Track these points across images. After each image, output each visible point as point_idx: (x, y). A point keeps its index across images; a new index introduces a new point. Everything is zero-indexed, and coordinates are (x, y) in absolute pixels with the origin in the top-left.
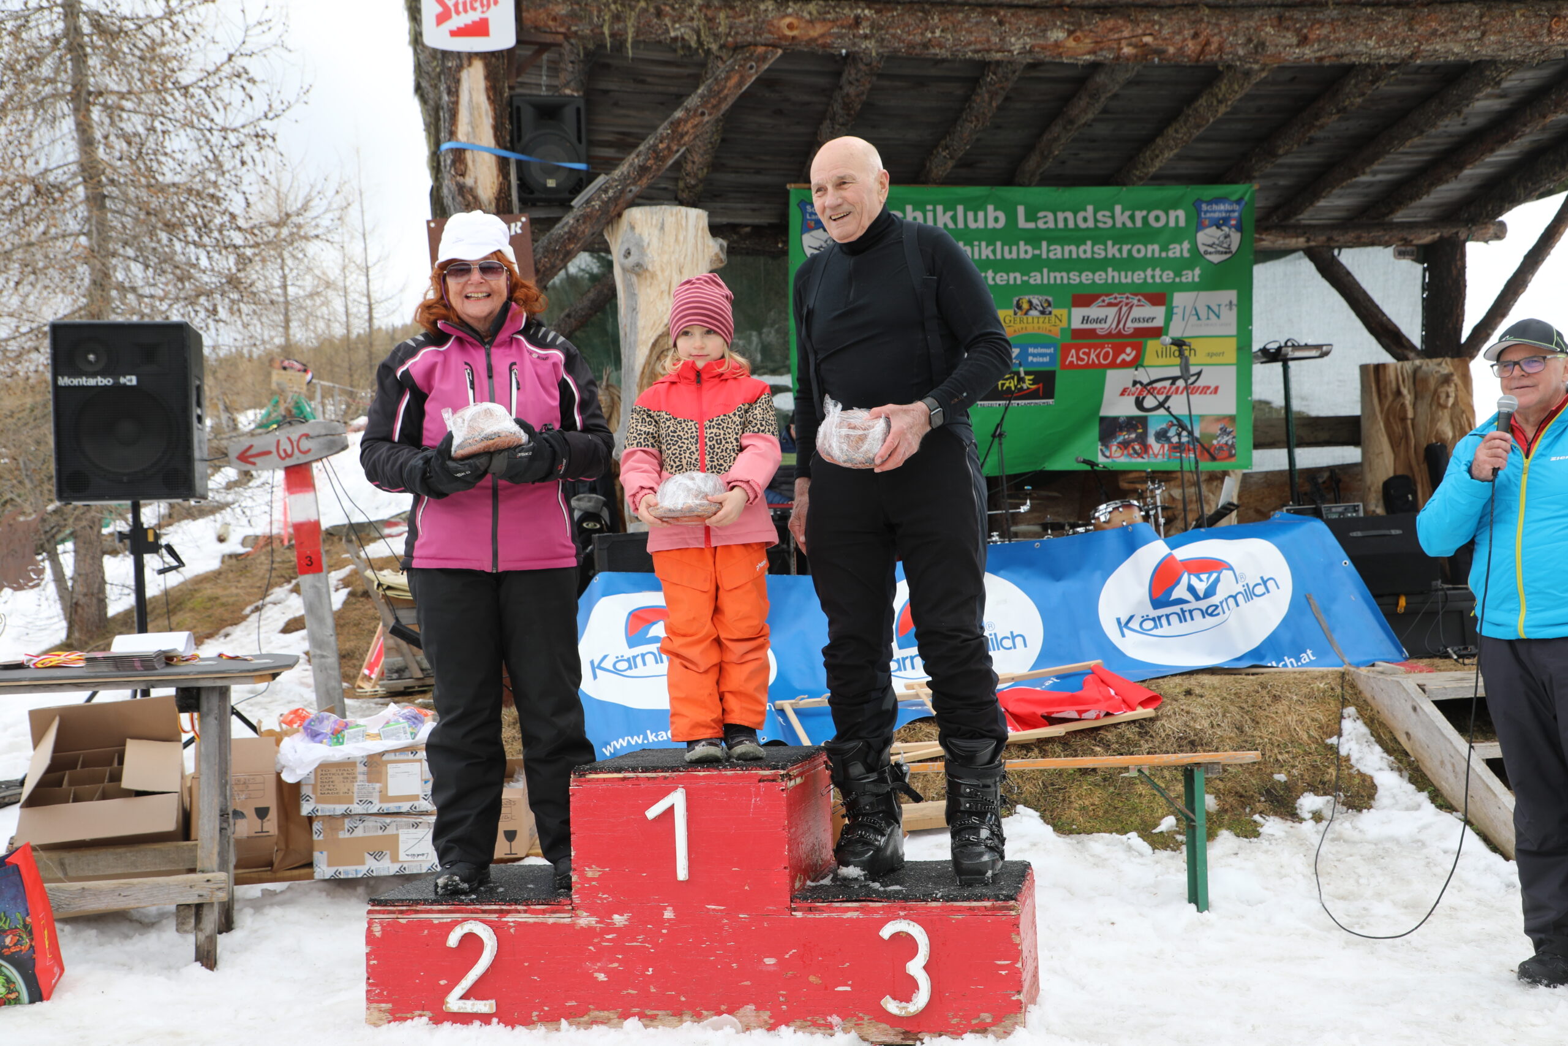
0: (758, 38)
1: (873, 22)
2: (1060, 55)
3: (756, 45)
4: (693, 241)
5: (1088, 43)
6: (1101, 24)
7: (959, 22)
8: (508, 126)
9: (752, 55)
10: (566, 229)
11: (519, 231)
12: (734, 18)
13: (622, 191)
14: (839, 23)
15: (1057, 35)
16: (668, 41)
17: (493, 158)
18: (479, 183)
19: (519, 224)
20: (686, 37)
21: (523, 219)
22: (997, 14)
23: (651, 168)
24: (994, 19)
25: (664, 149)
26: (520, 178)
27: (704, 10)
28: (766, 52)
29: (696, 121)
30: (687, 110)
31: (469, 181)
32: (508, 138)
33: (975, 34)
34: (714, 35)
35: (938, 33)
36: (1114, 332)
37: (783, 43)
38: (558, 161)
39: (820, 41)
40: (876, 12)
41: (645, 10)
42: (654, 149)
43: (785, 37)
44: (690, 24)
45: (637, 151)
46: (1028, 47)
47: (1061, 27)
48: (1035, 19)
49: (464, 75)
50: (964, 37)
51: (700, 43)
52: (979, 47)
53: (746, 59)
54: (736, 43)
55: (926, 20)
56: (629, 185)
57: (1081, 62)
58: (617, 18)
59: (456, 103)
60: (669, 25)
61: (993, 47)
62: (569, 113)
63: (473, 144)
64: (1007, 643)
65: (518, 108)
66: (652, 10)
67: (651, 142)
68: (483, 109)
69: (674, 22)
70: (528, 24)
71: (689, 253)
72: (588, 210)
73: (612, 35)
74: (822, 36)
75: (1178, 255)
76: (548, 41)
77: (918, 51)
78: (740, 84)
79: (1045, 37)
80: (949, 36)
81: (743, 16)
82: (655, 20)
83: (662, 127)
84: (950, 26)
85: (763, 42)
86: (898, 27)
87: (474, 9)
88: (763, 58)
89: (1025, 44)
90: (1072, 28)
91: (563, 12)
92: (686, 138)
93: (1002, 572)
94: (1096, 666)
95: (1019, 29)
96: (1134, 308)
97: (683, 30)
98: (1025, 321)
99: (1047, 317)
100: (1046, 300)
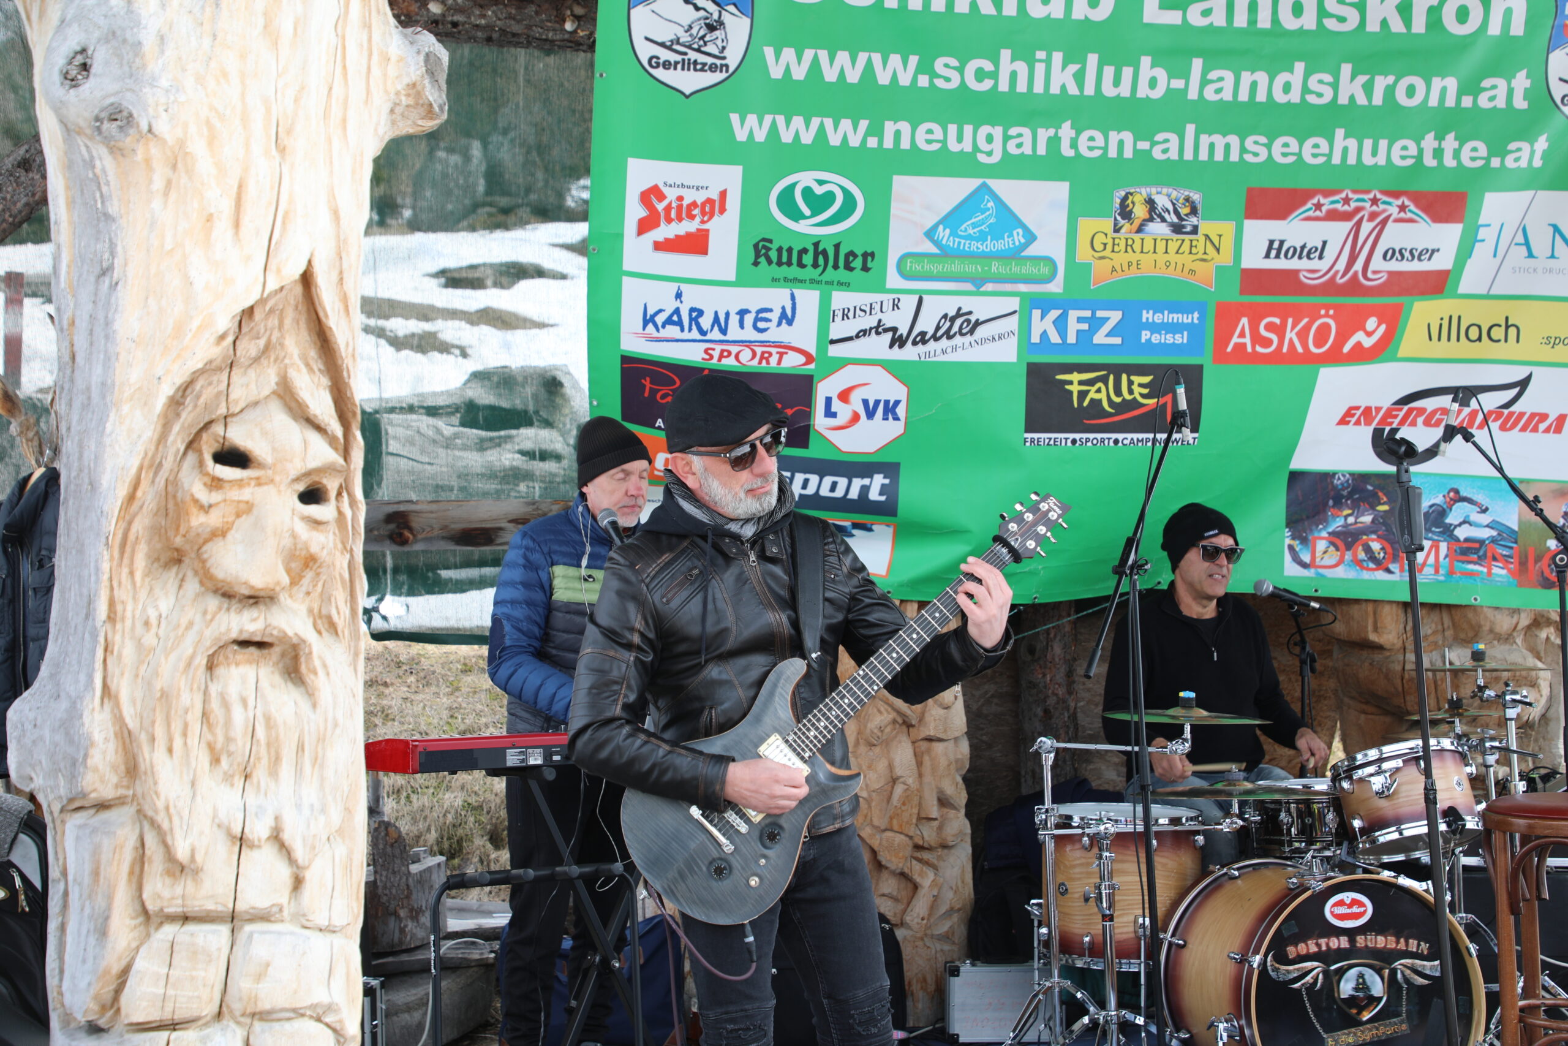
36: (1340, 281)
71: (315, 80)
75: (1501, 103)
96: (1390, 224)
98: (1137, 246)
99: (1187, 237)
100: (1187, 199)
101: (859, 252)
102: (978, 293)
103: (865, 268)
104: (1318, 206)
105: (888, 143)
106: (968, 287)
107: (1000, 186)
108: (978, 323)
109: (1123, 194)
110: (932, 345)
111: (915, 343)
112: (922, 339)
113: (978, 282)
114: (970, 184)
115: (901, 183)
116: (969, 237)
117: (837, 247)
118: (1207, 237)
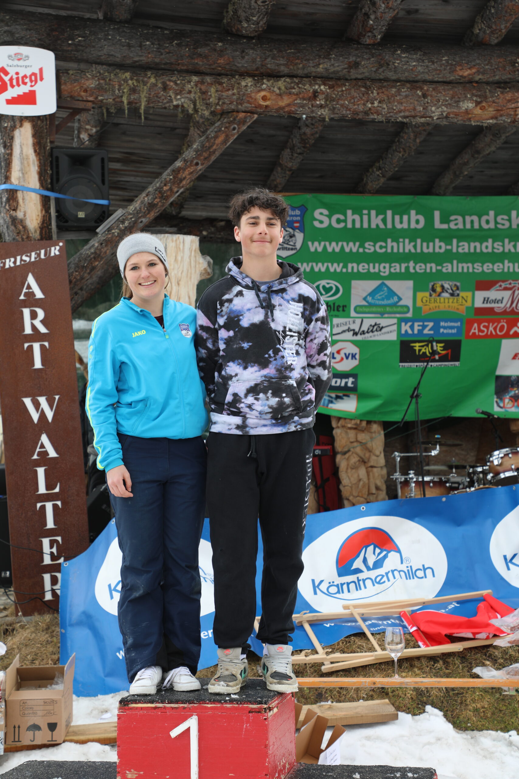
0: (240, 107)
1: (327, 96)
2: (470, 119)
3: (238, 112)
4: (188, 260)
5: (491, 111)
6: (501, 95)
7: (393, 96)
8: (49, 172)
9: (234, 119)
10: (92, 250)
11: (57, 253)
12: (222, 91)
13: (135, 222)
14: (301, 96)
15: (468, 105)
16: (172, 107)
17: (38, 196)
18: (27, 216)
19: (58, 248)
20: (186, 105)
21: (61, 244)
22: (421, 89)
23: (157, 204)
24: (420, 94)
25: (167, 190)
26: (57, 211)
27: (199, 85)
28: (245, 117)
29: (192, 169)
30: (185, 161)
31: (20, 214)
32: (49, 181)
33: (404, 105)
34: (207, 104)
35: (376, 104)
36: (508, 310)
37: (259, 110)
38: (87, 199)
39: (287, 109)
40: (330, 88)
41: (155, 85)
42: (159, 190)
43: (260, 106)
44: (188, 95)
45: (147, 191)
46: (445, 114)
47: (471, 99)
48: (451, 92)
49: (17, 133)
50: (396, 107)
51: (196, 110)
52: (407, 114)
53: (230, 123)
54: (223, 110)
55: (367, 93)
56: (140, 217)
57: (485, 125)
58: (133, 90)
59: (11, 154)
60: (173, 97)
61: (419, 114)
62: (96, 162)
63: (23, 186)
64: (420, 574)
65: (57, 158)
66: (160, 85)
67: (158, 185)
68: (31, 160)
69: (177, 94)
70: (65, 94)
71: (185, 269)
72: (110, 236)
73: (129, 103)
74: (289, 105)
76: (81, 107)
77: (360, 116)
78: (225, 142)
79: (458, 107)
80: (385, 106)
81: (229, 90)
82: (162, 93)
83: (166, 173)
84: (386, 98)
85: (243, 109)
86: (346, 99)
87: (25, 84)
88: (243, 122)
89: (442, 112)
90: (479, 100)
91: (93, 85)
92: (184, 182)
93: (417, 519)
94: (487, 595)
95: (438, 101)
97: (183, 100)
98: (438, 301)
99: (456, 298)
100: (455, 285)
101: (341, 305)
102: (382, 317)
103: (343, 310)
104: (501, 286)
105: (350, 270)
106: (379, 315)
107: (388, 283)
108: (382, 328)
109: (432, 284)
110: (367, 335)
111: (361, 334)
112: (363, 333)
113: (382, 315)
114: (379, 282)
115: (354, 283)
116: (378, 300)
117: (334, 304)
118: (463, 297)
